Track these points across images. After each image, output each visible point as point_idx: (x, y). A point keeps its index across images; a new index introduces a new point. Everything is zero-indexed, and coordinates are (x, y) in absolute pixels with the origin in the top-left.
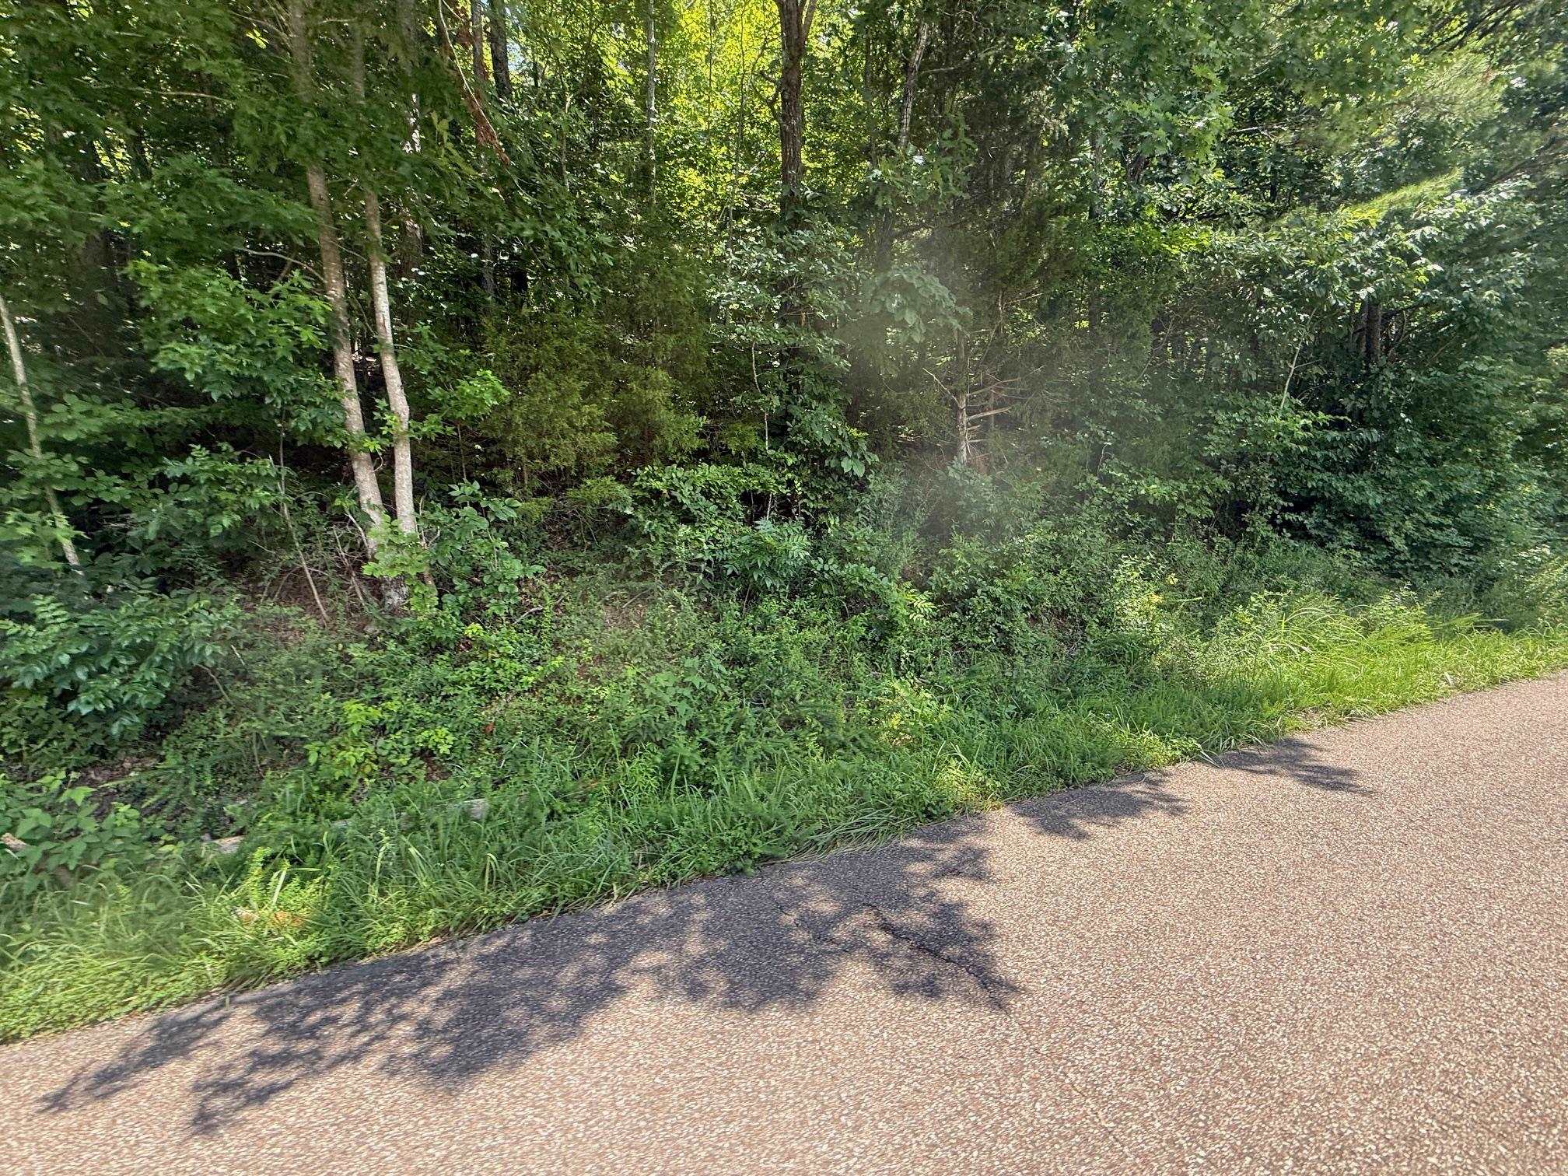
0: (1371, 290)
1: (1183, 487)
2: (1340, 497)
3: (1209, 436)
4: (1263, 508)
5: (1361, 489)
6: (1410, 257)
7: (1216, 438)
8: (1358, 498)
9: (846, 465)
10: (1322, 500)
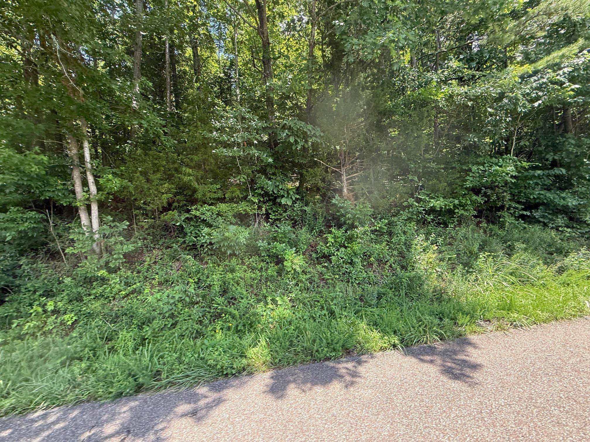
0: (540, 102)
1: (457, 202)
2: (552, 202)
3: (468, 178)
4: (508, 209)
5: (564, 199)
6: (561, 84)
7: (471, 179)
8: (562, 202)
9: (283, 201)
10: (543, 204)
